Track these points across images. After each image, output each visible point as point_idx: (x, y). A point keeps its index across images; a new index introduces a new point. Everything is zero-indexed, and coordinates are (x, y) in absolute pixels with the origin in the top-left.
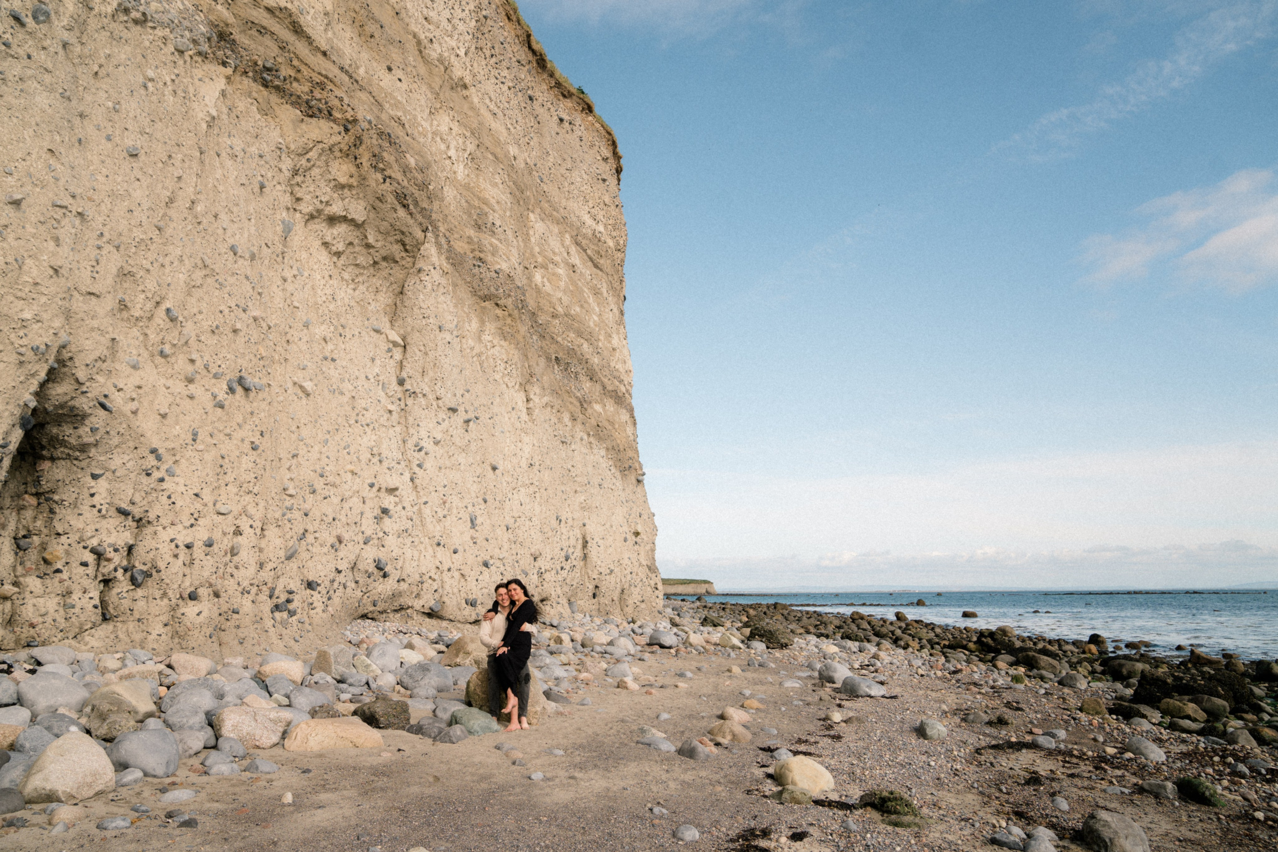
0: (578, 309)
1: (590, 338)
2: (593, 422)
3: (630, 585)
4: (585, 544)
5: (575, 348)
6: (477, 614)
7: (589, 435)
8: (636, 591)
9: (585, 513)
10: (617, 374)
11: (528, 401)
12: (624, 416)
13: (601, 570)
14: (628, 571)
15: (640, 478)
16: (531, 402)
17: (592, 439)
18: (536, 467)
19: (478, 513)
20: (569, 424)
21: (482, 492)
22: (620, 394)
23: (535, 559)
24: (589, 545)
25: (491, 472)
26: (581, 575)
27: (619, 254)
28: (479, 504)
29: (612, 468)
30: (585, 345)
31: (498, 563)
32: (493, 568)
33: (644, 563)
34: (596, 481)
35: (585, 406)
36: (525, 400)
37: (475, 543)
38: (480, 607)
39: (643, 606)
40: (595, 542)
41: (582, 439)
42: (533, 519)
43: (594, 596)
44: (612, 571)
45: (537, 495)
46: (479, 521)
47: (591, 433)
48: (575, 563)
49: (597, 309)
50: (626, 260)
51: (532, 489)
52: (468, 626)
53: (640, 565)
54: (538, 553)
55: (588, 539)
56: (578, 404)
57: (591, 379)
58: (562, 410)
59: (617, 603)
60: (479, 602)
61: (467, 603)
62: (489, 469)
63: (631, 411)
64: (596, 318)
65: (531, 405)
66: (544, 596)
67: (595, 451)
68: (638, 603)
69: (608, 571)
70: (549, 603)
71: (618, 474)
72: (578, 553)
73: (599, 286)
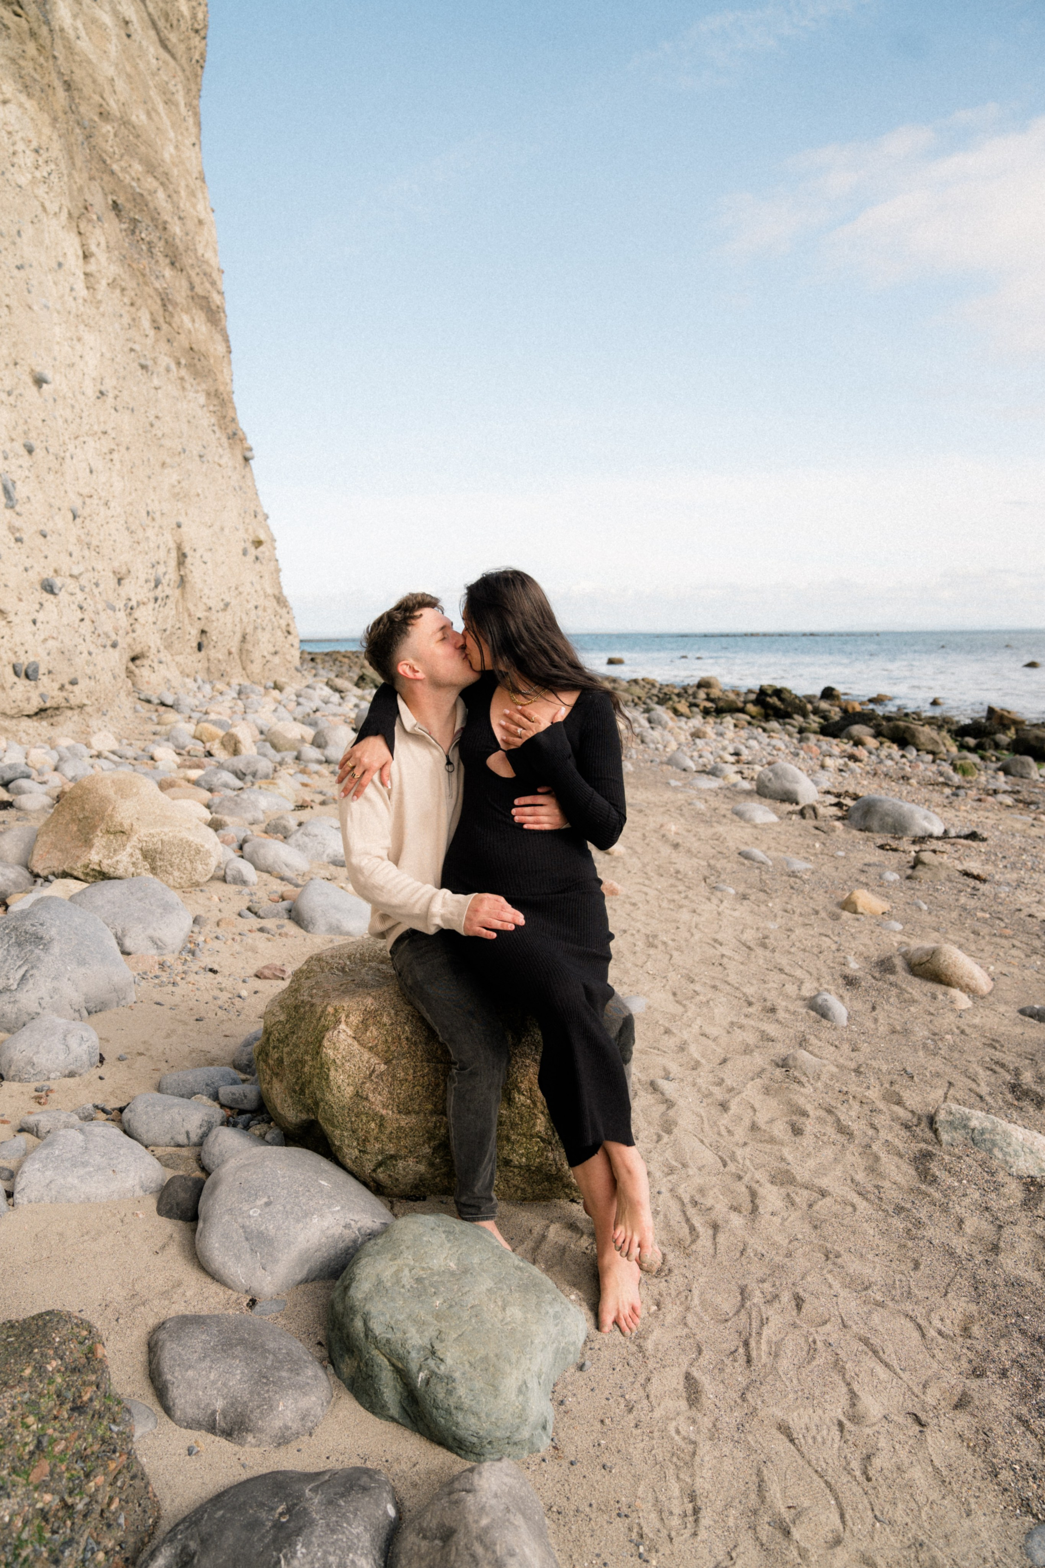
0: (143, 117)
1: (165, 180)
2: (183, 340)
3: (256, 628)
4: (182, 558)
5: (145, 193)
6: (42, 696)
7: (179, 364)
8: (264, 637)
9: (180, 505)
10: (208, 270)
11: (85, 257)
12: (221, 349)
13: (211, 603)
14: (251, 606)
15: (248, 454)
16: (92, 260)
17: (183, 372)
18: (110, 400)
19: (17, 475)
20: (152, 333)
21: (21, 428)
22: (214, 308)
23: (120, 581)
24: (189, 560)
25: (34, 389)
26: (178, 613)
27: (196, 40)
28: (17, 456)
29: (216, 428)
30: (161, 195)
31: (72, 585)
32: (63, 595)
33: (270, 591)
34: (195, 449)
35: (170, 308)
36: (80, 253)
37: (18, 540)
38: (44, 680)
39: (276, 660)
40: (198, 555)
41: (168, 370)
42: (112, 504)
43: (200, 647)
44: (227, 605)
45: (115, 456)
46: (21, 492)
47: (183, 361)
48: (168, 591)
49: (172, 134)
50: (209, 57)
51: (106, 444)
52: (26, 723)
53: (266, 596)
54: (124, 570)
55: (187, 550)
56: (159, 302)
57: (173, 264)
58: (139, 302)
59: (237, 657)
60: (42, 670)
61: (16, 673)
62: (29, 381)
63: (226, 340)
64: (172, 149)
65: (92, 267)
66: (138, 650)
67: (191, 395)
68: (269, 657)
69: (222, 605)
70: (146, 662)
71: (224, 440)
72: (172, 576)
73: (174, 90)
